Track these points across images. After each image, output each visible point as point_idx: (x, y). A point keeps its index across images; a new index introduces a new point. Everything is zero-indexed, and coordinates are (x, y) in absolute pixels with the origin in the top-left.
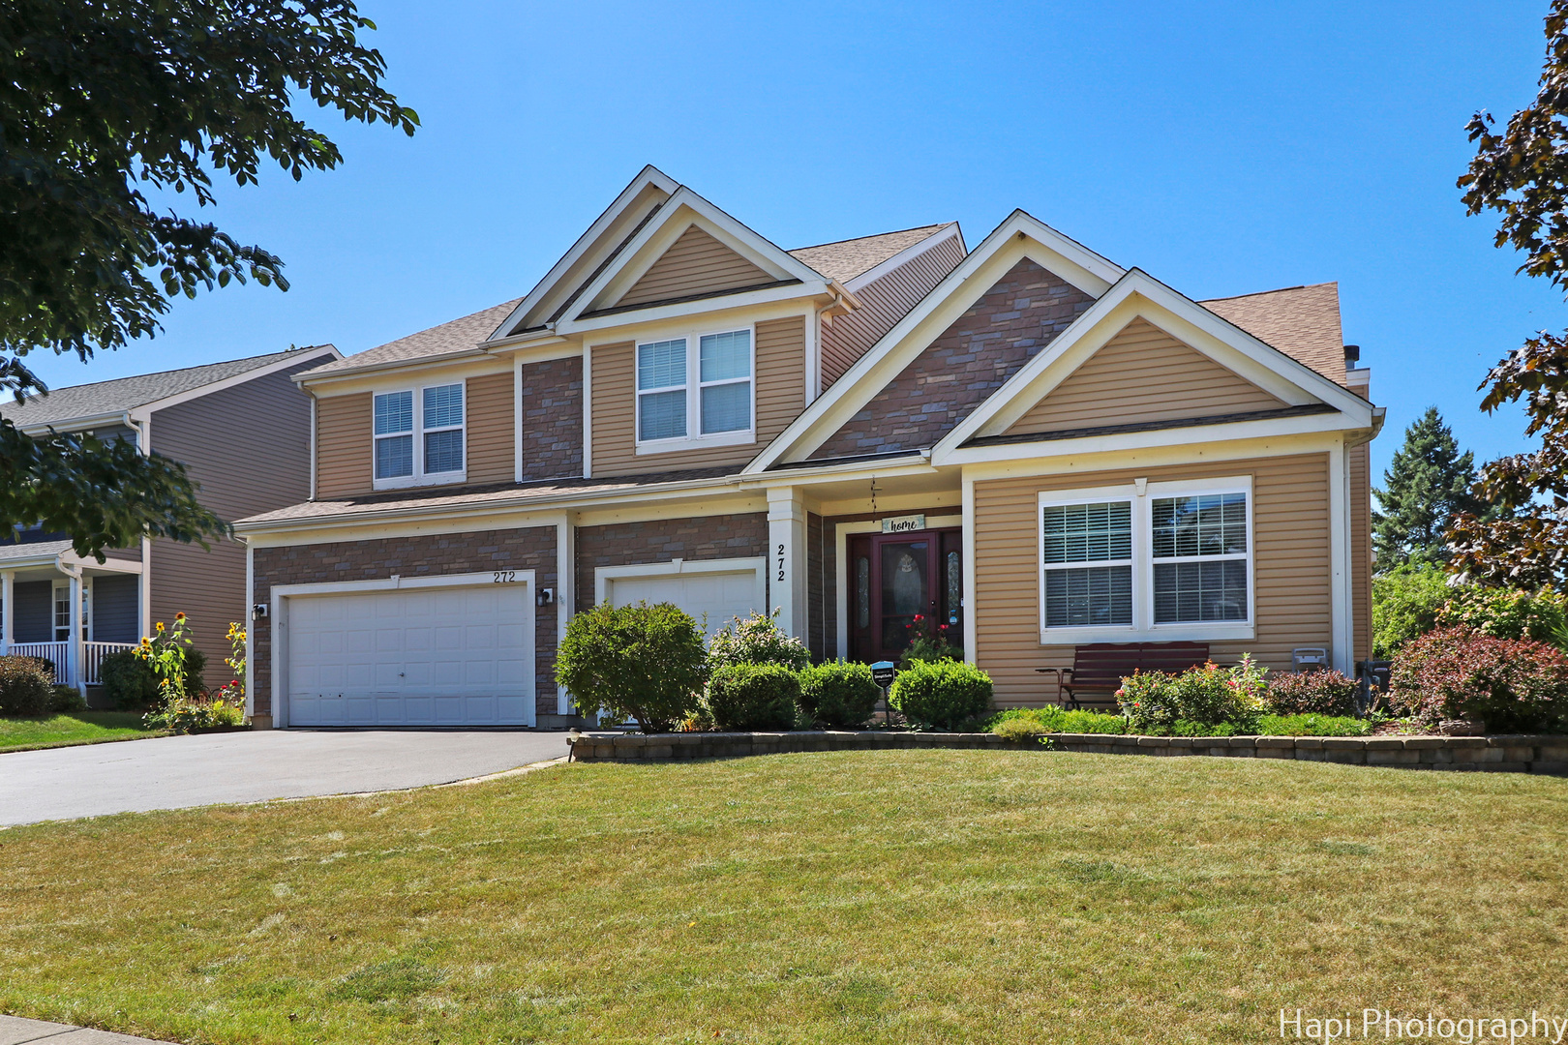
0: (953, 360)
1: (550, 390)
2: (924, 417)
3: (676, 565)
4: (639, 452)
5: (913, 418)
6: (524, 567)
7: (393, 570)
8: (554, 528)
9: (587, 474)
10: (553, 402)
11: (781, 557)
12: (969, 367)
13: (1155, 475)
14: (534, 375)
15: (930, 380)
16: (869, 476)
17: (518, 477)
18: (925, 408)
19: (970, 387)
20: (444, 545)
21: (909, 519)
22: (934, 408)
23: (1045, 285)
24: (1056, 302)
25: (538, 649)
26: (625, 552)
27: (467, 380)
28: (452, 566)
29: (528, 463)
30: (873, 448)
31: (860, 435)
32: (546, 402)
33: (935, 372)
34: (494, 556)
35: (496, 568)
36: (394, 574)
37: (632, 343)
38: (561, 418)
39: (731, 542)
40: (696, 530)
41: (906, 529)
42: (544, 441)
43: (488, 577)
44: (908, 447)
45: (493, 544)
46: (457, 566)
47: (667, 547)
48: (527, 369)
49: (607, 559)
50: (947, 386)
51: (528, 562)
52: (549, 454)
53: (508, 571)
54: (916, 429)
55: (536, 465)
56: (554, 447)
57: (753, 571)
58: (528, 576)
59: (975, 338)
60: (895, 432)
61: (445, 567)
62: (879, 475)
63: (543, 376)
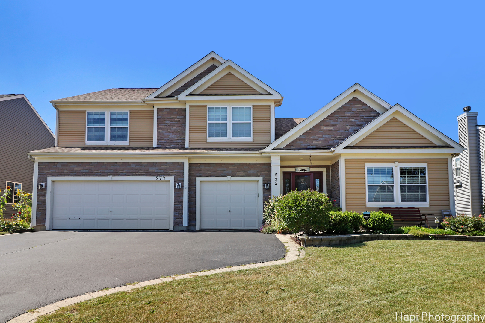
0: (333, 123)
1: (169, 118)
2: (323, 139)
3: (229, 178)
4: (208, 141)
5: (320, 139)
6: (169, 175)
7: (109, 174)
8: (182, 164)
9: (187, 146)
10: (170, 122)
11: (276, 177)
12: (338, 126)
13: (401, 161)
14: (162, 112)
15: (325, 128)
16: (309, 154)
17: (155, 145)
18: (324, 136)
19: (338, 131)
20: (133, 166)
21: (305, 168)
22: (327, 136)
23: (361, 105)
24: (365, 110)
25: (175, 203)
26: (208, 173)
27: (130, 111)
28: (137, 173)
29: (159, 141)
30: (307, 146)
31: (302, 142)
32: (167, 122)
33: (327, 126)
34: (156, 171)
35: (157, 175)
36: (110, 175)
37: (206, 106)
38: (173, 127)
39: (249, 172)
40: (236, 167)
41: (303, 171)
42: (166, 134)
43: (154, 178)
44: (318, 147)
45: (156, 167)
46: (139, 174)
47: (225, 172)
48: (159, 110)
49: (201, 174)
50: (329, 130)
51: (171, 174)
52: (168, 139)
53: (162, 177)
54: (321, 142)
55: (162, 142)
56: (170, 136)
57: (258, 181)
58: (172, 179)
59: (339, 118)
60: (314, 142)
61: (134, 174)
62: (312, 154)
63: (166, 113)
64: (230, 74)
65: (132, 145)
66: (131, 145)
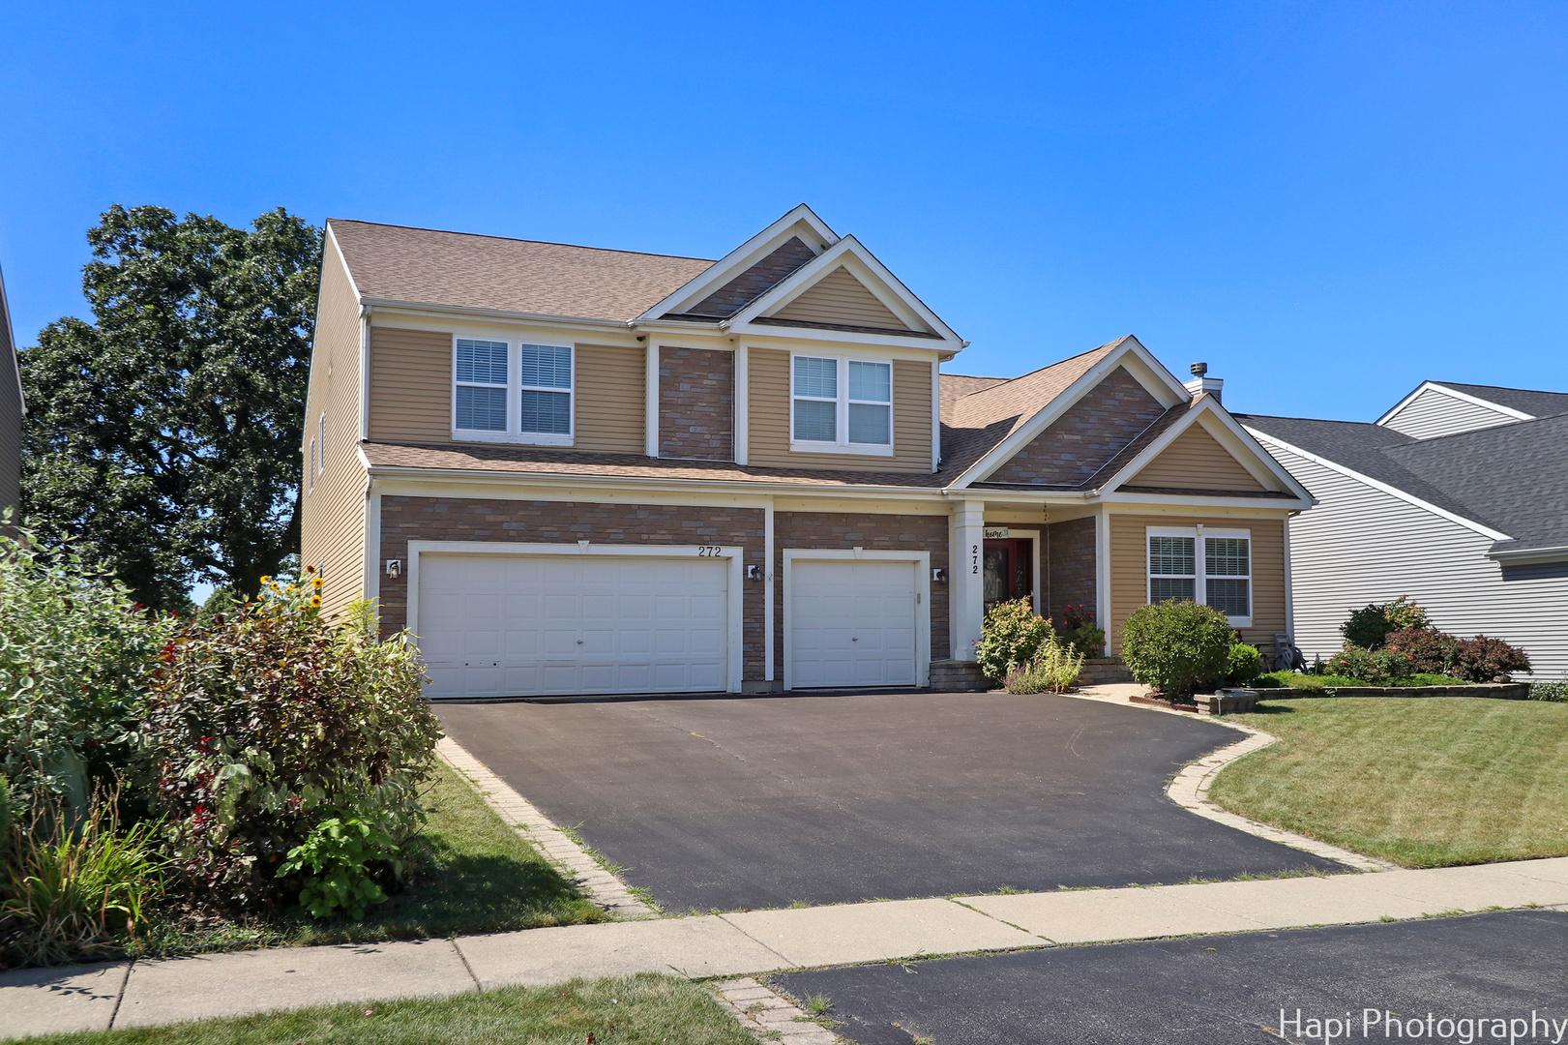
0: (1079, 426)
1: (689, 376)
2: (1062, 463)
3: (859, 552)
4: (793, 449)
5: (1055, 462)
6: (731, 543)
7: (580, 535)
8: (762, 512)
9: (742, 456)
10: (692, 387)
11: (975, 554)
12: (1089, 432)
13: (1208, 523)
14: (670, 358)
15: (1066, 437)
16: (1042, 501)
17: (653, 449)
18: (1063, 456)
19: (1090, 446)
20: (642, 515)
21: (998, 530)
22: (1068, 457)
23: (1132, 387)
24: (1138, 399)
26: (812, 537)
27: (577, 345)
28: (652, 537)
29: (664, 440)
30: (1029, 479)
31: (1021, 469)
32: (684, 387)
33: (1069, 431)
34: (699, 531)
35: (700, 542)
36: (581, 539)
37: (788, 354)
38: (700, 404)
39: (902, 537)
40: (873, 525)
41: (996, 537)
42: (683, 422)
43: (693, 551)
44: (1051, 482)
45: (698, 520)
46: (659, 537)
47: (846, 536)
48: (664, 352)
49: (794, 542)
50: (1074, 443)
51: (736, 539)
52: (687, 435)
53: (714, 547)
54: (1057, 470)
55: (672, 443)
56: (691, 429)
57: (919, 563)
58: (738, 553)
59: (1092, 413)
60: (1044, 470)
61: (645, 537)
62: (1048, 501)
63: (682, 362)
64: (842, 270)
65: (586, 448)
66: (580, 446)
